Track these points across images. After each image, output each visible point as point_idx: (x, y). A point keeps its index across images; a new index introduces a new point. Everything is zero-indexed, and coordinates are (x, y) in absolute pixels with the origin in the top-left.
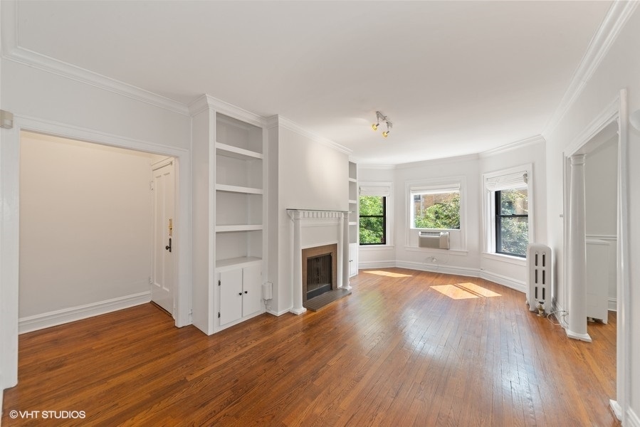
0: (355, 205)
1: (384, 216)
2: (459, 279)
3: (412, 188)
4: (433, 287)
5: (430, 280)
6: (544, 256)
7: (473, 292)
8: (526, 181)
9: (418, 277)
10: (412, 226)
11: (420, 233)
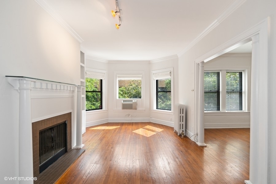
0: (84, 82)
1: (101, 92)
2: (143, 124)
3: (118, 75)
4: (134, 131)
5: (130, 127)
6: (183, 109)
7: (152, 131)
8: (171, 75)
9: (124, 127)
10: (118, 98)
11: (122, 101)
